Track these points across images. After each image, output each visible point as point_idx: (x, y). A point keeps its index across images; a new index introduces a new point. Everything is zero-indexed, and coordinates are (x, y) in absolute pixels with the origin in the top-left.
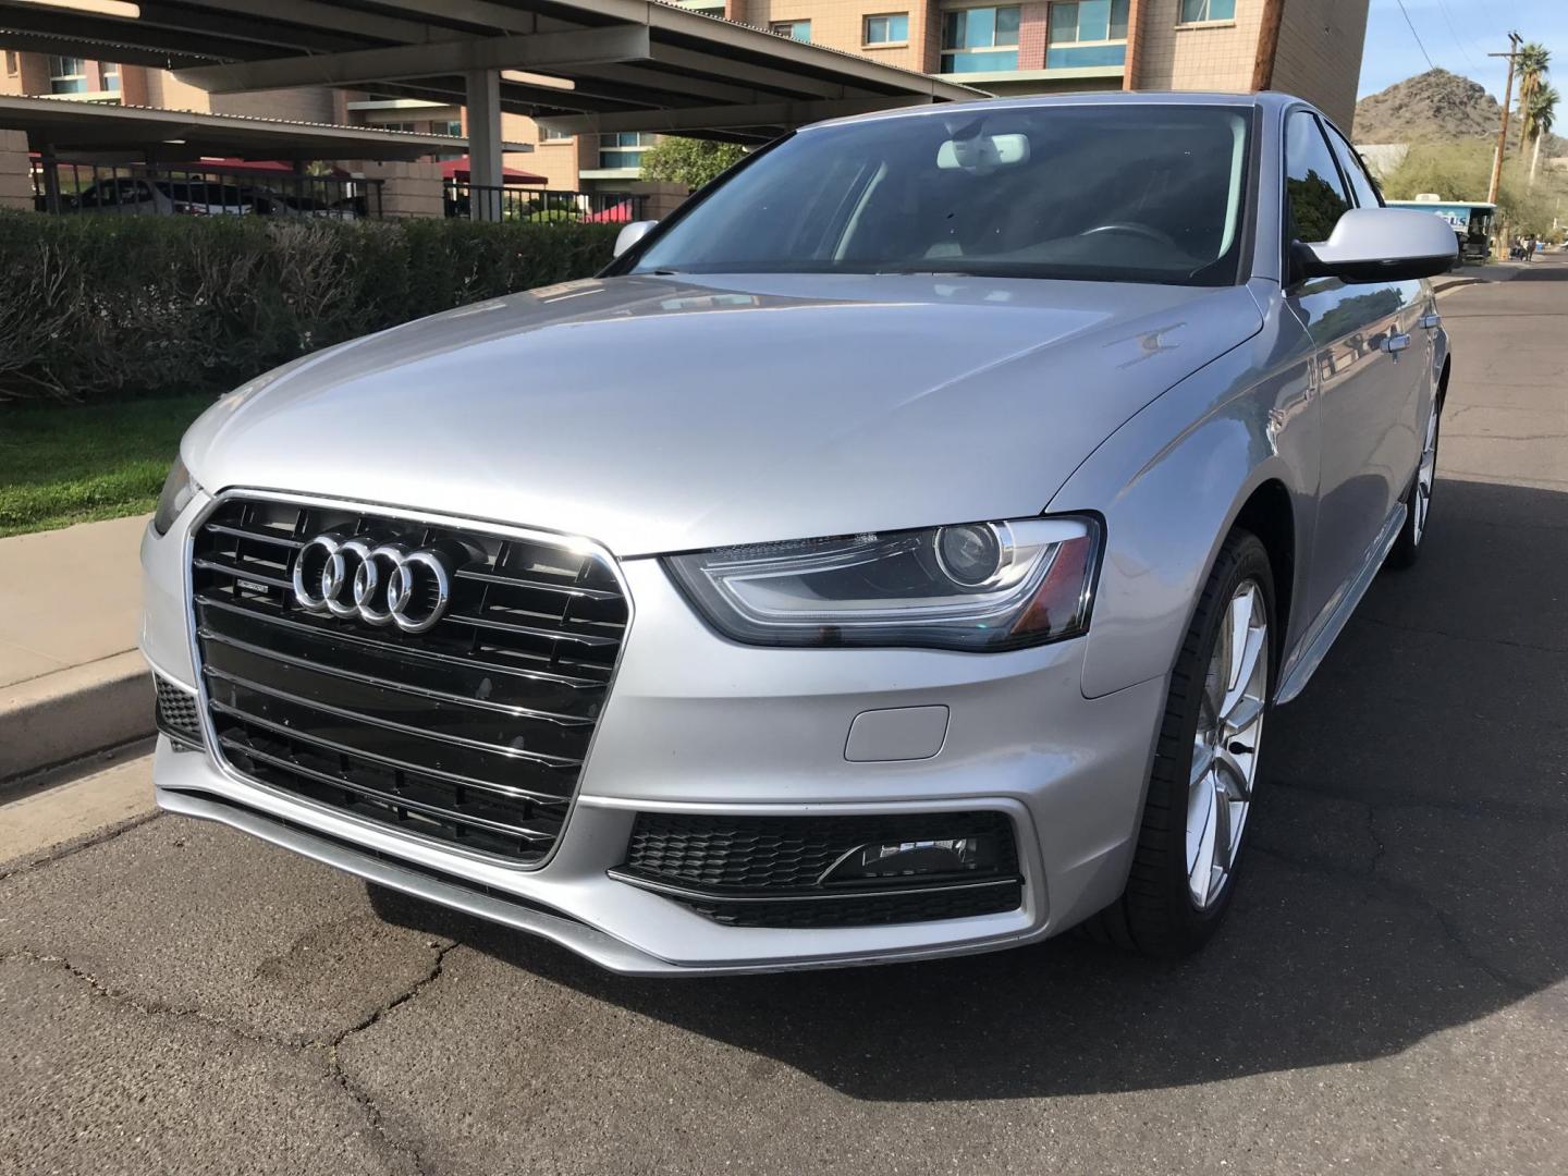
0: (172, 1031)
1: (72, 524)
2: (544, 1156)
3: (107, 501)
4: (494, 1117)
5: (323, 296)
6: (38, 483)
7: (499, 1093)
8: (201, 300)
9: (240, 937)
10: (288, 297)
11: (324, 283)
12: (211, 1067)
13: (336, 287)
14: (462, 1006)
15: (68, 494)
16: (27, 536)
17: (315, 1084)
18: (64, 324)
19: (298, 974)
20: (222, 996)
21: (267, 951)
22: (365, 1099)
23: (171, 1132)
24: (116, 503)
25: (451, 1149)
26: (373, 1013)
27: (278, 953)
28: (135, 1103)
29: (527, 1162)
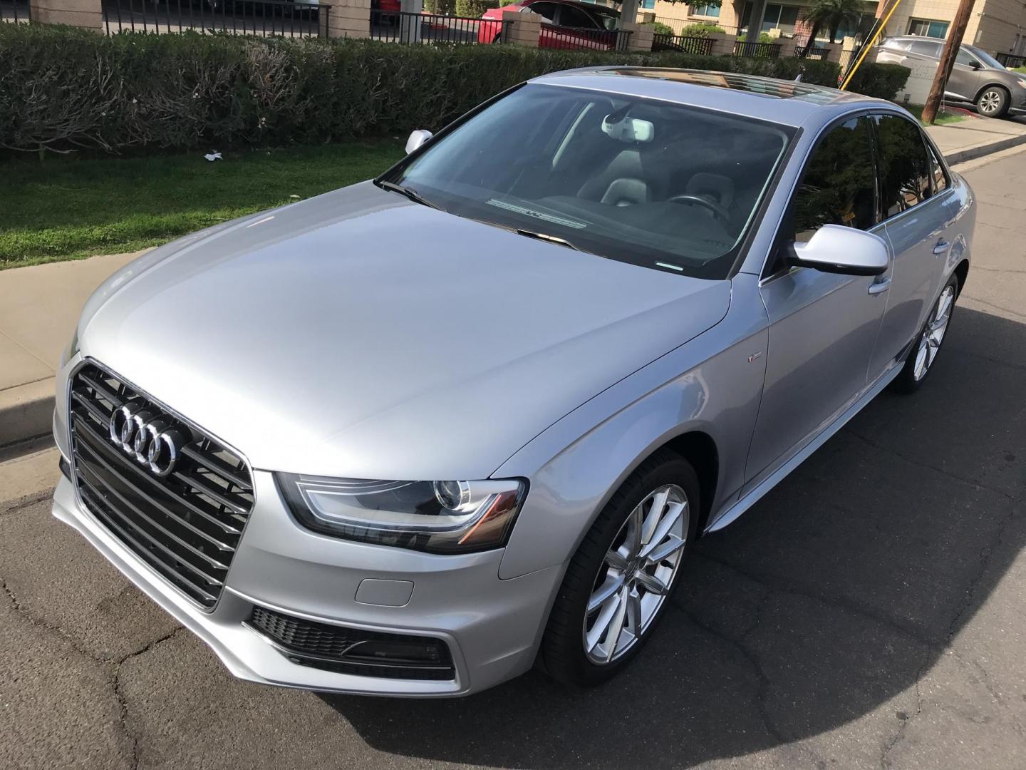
0: (43, 639)
1: (91, 256)
2: (198, 754)
3: (115, 241)
4: (182, 725)
5: (277, 92)
6: (76, 225)
7: (192, 710)
8: (197, 94)
9: (97, 581)
10: (254, 92)
11: (278, 85)
12: (55, 666)
13: (285, 89)
14: (194, 648)
15: (92, 235)
16: (64, 262)
17: (102, 687)
18: (111, 106)
19: (118, 611)
20: (75, 620)
21: (108, 593)
22: (122, 701)
23: (24, 704)
24: (119, 243)
25: (154, 741)
26: (146, 645)
27: (113, 594)
28: (12, 681)
29: (189, 756)
